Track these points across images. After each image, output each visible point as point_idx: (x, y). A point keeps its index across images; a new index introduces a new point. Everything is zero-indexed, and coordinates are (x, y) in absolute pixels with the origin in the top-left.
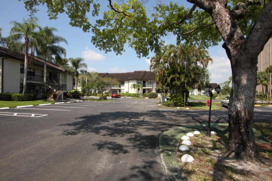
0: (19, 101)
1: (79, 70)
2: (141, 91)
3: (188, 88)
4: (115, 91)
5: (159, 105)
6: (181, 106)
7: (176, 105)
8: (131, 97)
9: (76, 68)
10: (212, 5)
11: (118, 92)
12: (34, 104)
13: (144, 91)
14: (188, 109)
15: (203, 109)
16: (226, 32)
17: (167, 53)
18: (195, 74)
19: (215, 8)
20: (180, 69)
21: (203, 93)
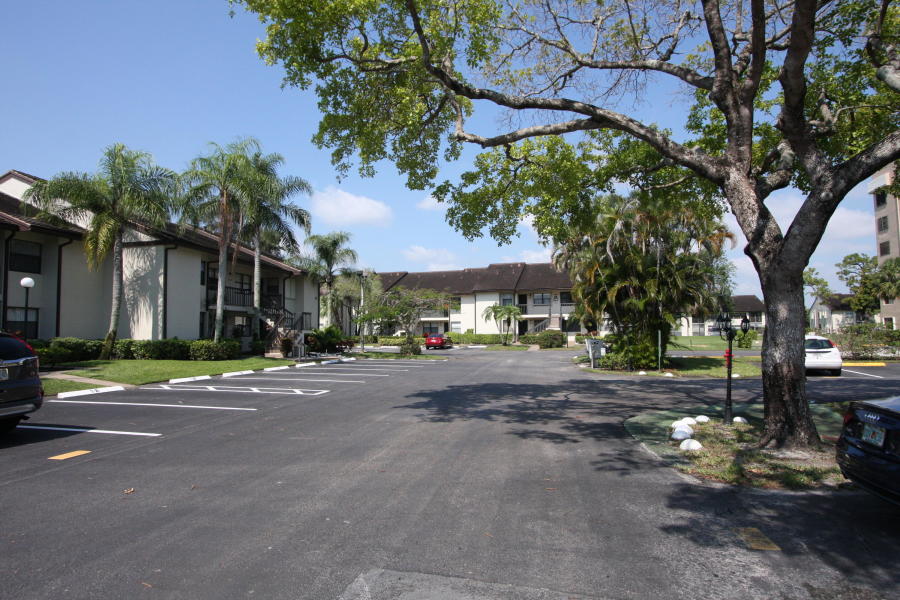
0: (209, 359)
1: (336, 269)
2: (514, 327)
3: (669, 318)
4: (429, 329)
5: (582, 366)
6: (647, 368)
7: (634, 366)
8: (485, 347)
9: (330, 265)
10: (723, 173)
11: (441, 330)
12: (256, 366)
13: (523, 326)
14: (669, 375)
15: (715, 374)
16: (750, 226)
17: (604, 220)
18: (688, 277)
19: (729, 179)
20: (643, 264)
21: (709, 330)
